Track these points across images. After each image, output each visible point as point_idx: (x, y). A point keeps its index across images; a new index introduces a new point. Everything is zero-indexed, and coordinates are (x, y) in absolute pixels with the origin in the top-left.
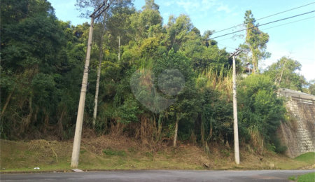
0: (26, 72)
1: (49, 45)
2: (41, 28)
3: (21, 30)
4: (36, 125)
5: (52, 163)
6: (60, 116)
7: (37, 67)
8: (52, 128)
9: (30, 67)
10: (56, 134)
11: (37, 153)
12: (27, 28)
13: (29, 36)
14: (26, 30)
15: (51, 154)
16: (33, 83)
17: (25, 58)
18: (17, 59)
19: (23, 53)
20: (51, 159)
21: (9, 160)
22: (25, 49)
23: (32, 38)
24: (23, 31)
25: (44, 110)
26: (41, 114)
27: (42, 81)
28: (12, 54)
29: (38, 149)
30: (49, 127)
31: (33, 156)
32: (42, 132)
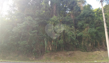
0: (85, 29)
1: (90, 18)
2: (85, 14)
3: (80, 17)
4: (95, 46)
5: (102, 59)
6: (103, 42)
7: (88, 26)
8: (101, 46)
9: (86, 27)
10: (103, 49)
11: (96, 56)
12: (82, 16)
13: (83, 18)
14: (82, 17)
15: (101, 56)
16: (88, 32)
17: (84, 25)
18: (82, 26)
19: (83, 24)
20: (102, 58)
21: (87, 59)
22: (83, 22)
23: (84, 18)
24: (81, 17)
25: (97, 41)
26: (96, 42)
27: (91, 31)
28: (80, 25)
29: (97, 54)
30: (100, 46)
31: (95, 57)
32: (98, 48)
